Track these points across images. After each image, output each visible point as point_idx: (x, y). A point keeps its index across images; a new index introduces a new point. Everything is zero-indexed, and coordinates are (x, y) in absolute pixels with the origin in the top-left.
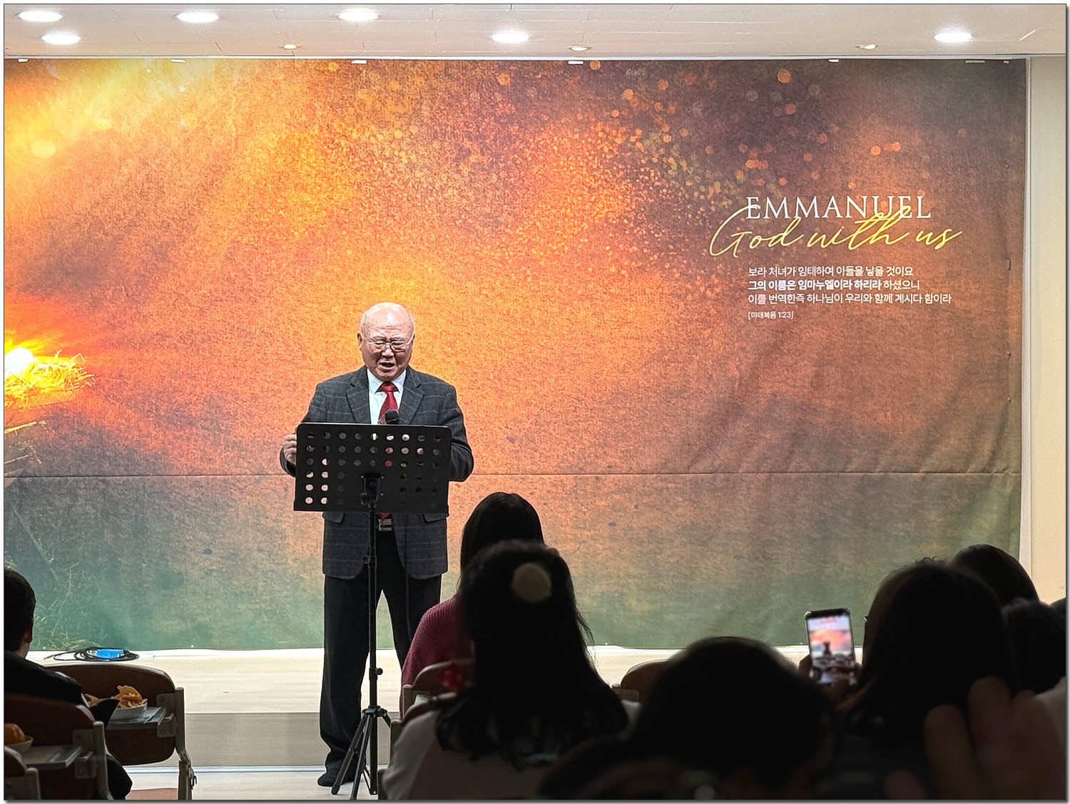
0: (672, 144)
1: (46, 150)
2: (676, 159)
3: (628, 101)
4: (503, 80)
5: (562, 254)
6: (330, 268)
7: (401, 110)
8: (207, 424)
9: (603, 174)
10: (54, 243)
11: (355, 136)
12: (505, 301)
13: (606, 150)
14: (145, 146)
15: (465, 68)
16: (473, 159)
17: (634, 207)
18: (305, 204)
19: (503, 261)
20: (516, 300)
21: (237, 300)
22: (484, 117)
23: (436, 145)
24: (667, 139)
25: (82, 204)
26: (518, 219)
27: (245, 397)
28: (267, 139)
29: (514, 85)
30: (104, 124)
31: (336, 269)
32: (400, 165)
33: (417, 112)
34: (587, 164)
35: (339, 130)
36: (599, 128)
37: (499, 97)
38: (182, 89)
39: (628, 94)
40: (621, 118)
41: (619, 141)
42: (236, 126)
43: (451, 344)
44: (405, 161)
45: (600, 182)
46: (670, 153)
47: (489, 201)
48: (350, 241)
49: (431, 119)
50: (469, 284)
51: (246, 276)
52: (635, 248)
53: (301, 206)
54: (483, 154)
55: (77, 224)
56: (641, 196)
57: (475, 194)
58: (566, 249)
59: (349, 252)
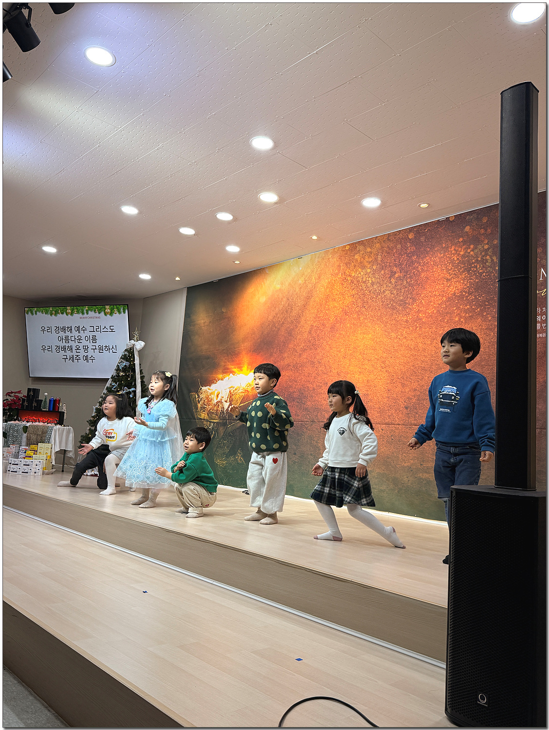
0: (489, 249)
1: (263, 299)
2: (491, 257)
3: (467, 232)
4: (411, 236)
5: (433, 315)
6: (342, 332)
7: (370, 260)
8: (298, 401)
9: (453, 271)
10: (262, 333)
11: (353, 275)
12: (407, 340)
13: (455, 259)
14: (289, 293)
15: (395, 235)
16: (396, 275)
17: (468, 285)
18: (335, 307)
19: (407, 321)
20: (412, 339)
21: (311, 349)
22: (402, 255)
23: (382, 272)
24: (486, 247)
25: (271, 318)
26: (414, 300)
27: (311, 389)
28: (325, 282)
29: (415, 237)
30: (278, 287)
31: (344, 333)
32: (369, 284)
33: (376, 259)
34: (446, 267)
35: (348, 274)
36: (453, 249)
37: (409, 244)
38: (301, 269)
39: (467, 229)
40: (464, 242)
41: (462, 253)
42: (315, 279)
43: (384, 362)
44: (370, 282)
45: (452, 276)
46: (487, 254)
47: (402, 294)
48: (349, 320)
49: (381, 261)
50: (393, 334)
51: (315, 339)
52: (468, 307)
53: (334, 308)
54: (401, 273)
55: (269, 325)
56: (472, 279)
57: (397, 292)
58: (435, 312)
59: (348, 325)
